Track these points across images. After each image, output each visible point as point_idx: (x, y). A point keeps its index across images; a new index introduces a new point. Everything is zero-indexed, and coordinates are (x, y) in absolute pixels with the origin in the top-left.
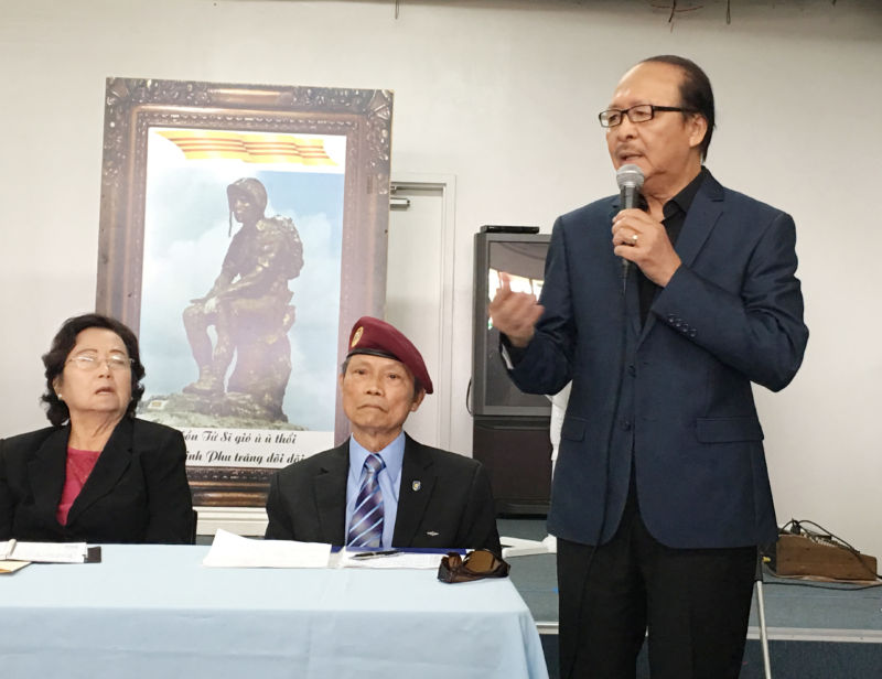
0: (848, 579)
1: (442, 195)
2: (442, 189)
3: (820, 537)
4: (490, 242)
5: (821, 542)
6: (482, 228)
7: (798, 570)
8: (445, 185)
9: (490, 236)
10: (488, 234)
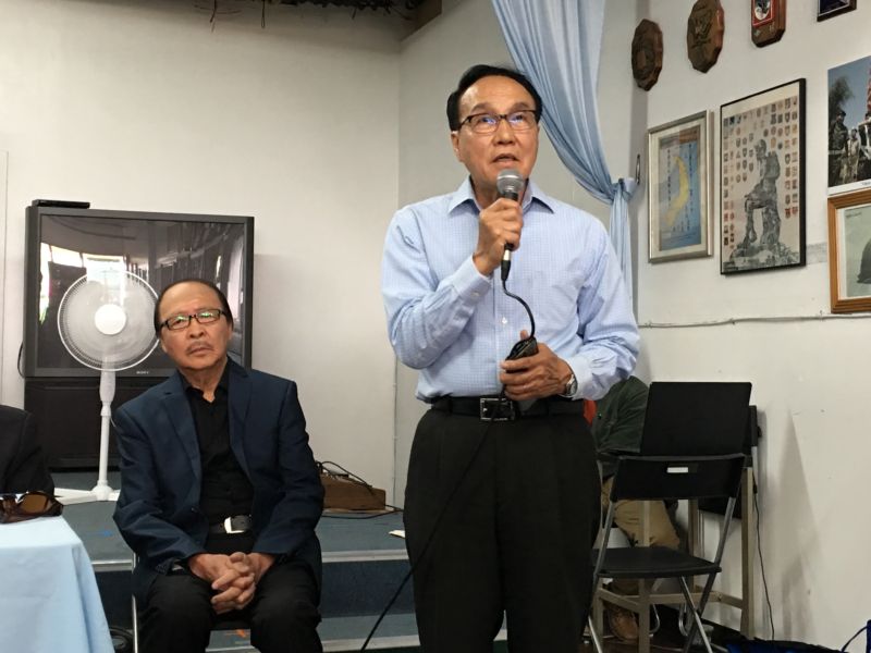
0: (363, 509)
3: (340, 475)
4: (42, 215)
5: (340, 479)
6: (34, 202)
9: (42, 210)
10: (40, 208)
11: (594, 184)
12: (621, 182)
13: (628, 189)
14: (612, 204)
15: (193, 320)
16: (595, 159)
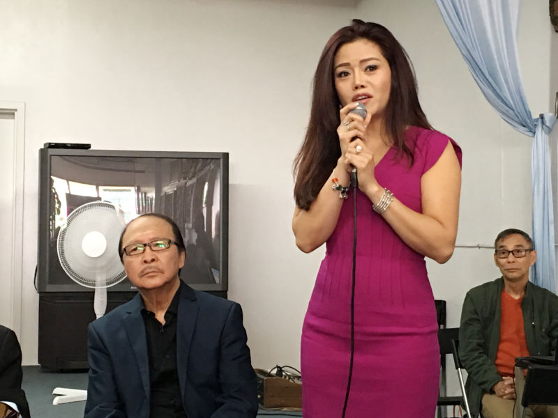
1: (14, 118)
2: (14, 114)
4: (51, 155)
5: (297, 381)
6: (45, 145)
7: (279, 404)
8: (16, 110)
10: (50, 150)
11: (517, 119)
12: (542, 117)
13: (548, 124)
14: (534, 136)
15: (148, 248)
16: (517, 98)
